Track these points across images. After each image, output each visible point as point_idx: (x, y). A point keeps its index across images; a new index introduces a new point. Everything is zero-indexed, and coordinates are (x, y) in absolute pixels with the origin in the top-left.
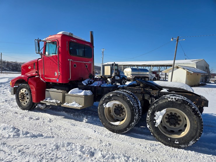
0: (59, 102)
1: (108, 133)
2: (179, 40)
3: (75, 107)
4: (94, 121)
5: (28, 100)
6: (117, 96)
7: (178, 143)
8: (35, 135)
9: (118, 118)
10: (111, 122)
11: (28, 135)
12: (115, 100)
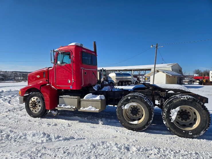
0: (74, 107)
1: (128, 132)
2: (158, 47)
3: (93, 111)
4: (109, 122)
5: (40, 108)
6: (135, 98)
7: (191, 134)
8: (67, 138)
9: (134, 118)
10: (130, 122)
11: (60, 139)
12: (133, 102)
